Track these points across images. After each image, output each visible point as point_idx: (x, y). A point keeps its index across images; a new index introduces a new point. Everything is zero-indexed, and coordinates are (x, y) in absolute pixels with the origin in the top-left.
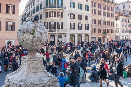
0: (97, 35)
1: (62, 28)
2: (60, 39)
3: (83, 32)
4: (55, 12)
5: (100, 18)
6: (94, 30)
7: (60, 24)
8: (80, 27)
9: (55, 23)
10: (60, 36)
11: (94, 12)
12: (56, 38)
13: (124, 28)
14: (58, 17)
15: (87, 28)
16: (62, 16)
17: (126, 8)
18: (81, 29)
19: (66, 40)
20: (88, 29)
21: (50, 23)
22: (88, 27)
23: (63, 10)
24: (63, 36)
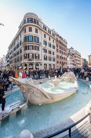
0: (59, 65)
1: (39, 58)
2: (37, 67)
3: (52, 62)
4: (33, 46)
5: (60, 55)
6: (58, 62)
7: (37, 55)
8: (50, 59)
9: (33, 54)
10: (37, 65)
11: (57, 50)
12: (34, 66)
13: (71, 62)
14: (35, 50)
15: (54, 60)
16: (38, 50)
17: (71, 52)
19: (41, 68)
21: (29, 54)
23: (39, 45)
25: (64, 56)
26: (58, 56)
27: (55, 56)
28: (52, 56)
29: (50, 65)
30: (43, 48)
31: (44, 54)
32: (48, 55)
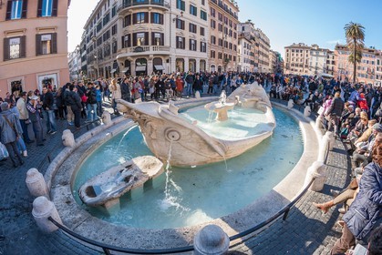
0: (217, 62)
1: (162, 43)
2: (158, 67)
3: (198, 55)
4: (146, 14)
5: (220, 35)
6: (213, 54)
7: (157, 36)
8: (193, 47)
9: (147, 34)
10: (158, 61)
11: (213, 24)
12: (150, 65)
13: (246, 56)
14: (152, 22)
15: (203, 49)
16: (161, 22)
17: (246, 30)
18: (195, 50)
19: (169, 69)
20: (205, 51)
21: (135, 35)
22: (205, 47)
23: (164, 10)
24: (164, 60)
25: (229, 40)
26: (213, 39)
27: (207, 38)
28: (198, 37)
29: (192, 61)
30: (174, 17)
31: (175, 31)
32: (187, 34)
